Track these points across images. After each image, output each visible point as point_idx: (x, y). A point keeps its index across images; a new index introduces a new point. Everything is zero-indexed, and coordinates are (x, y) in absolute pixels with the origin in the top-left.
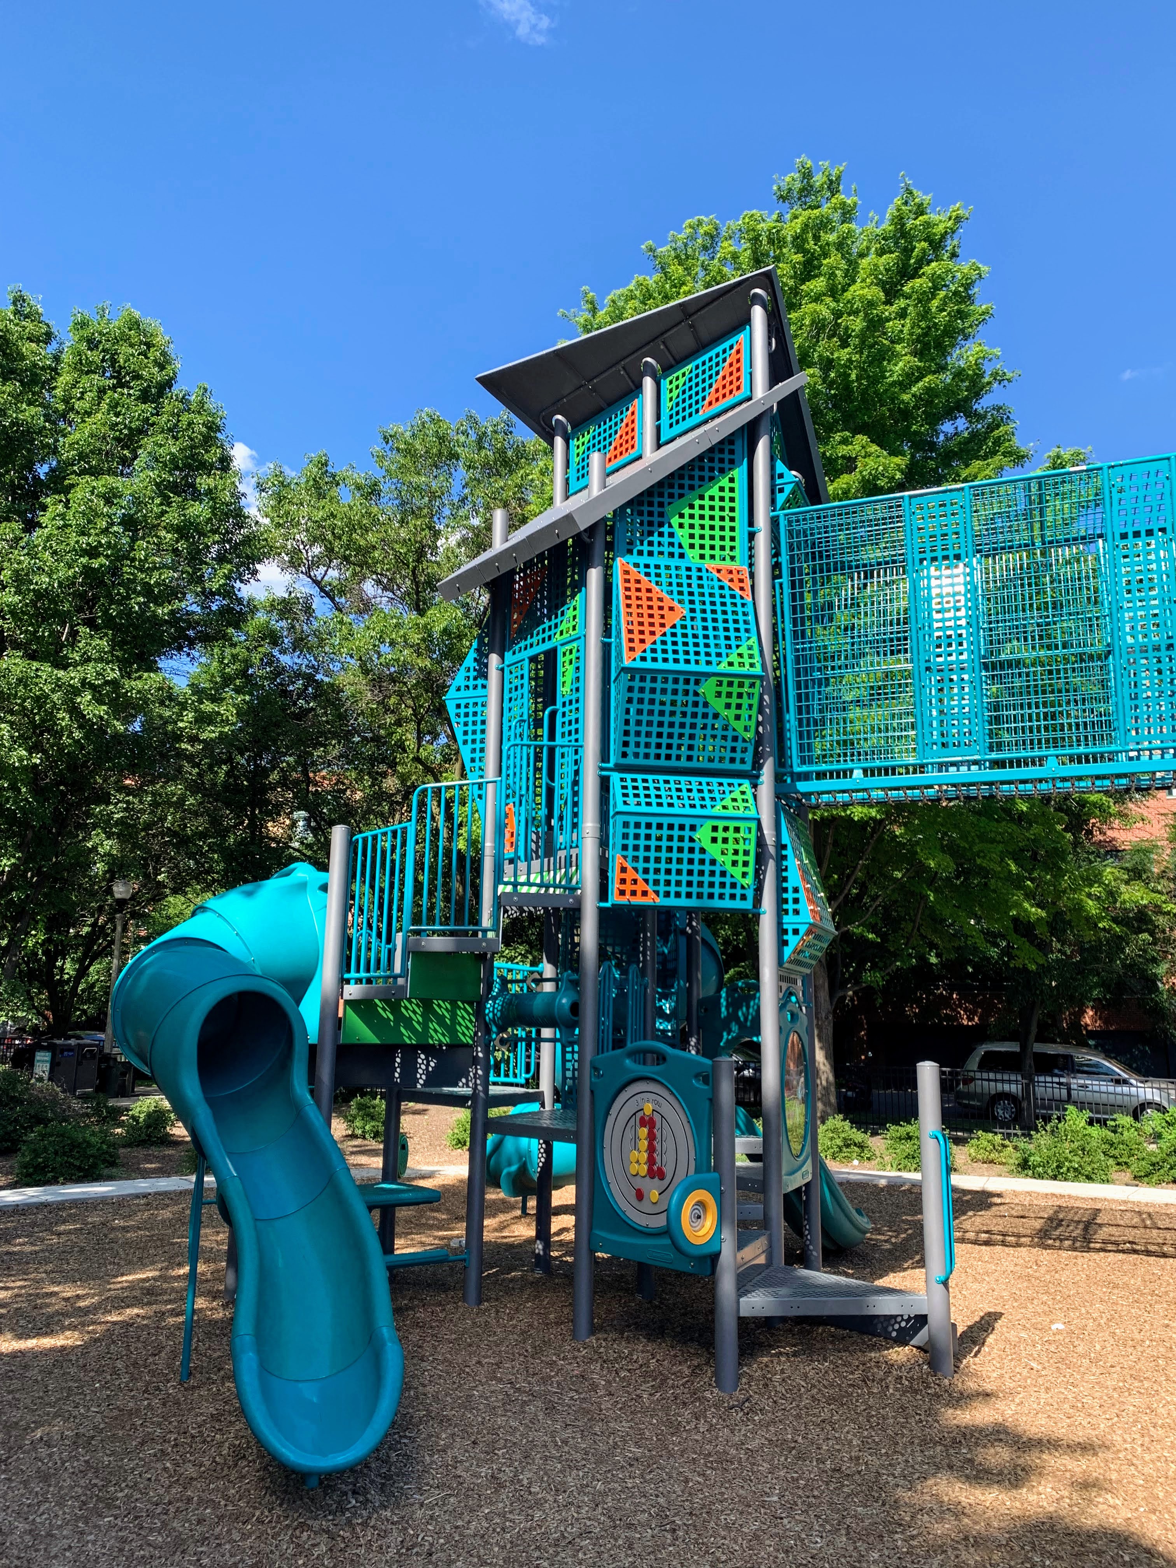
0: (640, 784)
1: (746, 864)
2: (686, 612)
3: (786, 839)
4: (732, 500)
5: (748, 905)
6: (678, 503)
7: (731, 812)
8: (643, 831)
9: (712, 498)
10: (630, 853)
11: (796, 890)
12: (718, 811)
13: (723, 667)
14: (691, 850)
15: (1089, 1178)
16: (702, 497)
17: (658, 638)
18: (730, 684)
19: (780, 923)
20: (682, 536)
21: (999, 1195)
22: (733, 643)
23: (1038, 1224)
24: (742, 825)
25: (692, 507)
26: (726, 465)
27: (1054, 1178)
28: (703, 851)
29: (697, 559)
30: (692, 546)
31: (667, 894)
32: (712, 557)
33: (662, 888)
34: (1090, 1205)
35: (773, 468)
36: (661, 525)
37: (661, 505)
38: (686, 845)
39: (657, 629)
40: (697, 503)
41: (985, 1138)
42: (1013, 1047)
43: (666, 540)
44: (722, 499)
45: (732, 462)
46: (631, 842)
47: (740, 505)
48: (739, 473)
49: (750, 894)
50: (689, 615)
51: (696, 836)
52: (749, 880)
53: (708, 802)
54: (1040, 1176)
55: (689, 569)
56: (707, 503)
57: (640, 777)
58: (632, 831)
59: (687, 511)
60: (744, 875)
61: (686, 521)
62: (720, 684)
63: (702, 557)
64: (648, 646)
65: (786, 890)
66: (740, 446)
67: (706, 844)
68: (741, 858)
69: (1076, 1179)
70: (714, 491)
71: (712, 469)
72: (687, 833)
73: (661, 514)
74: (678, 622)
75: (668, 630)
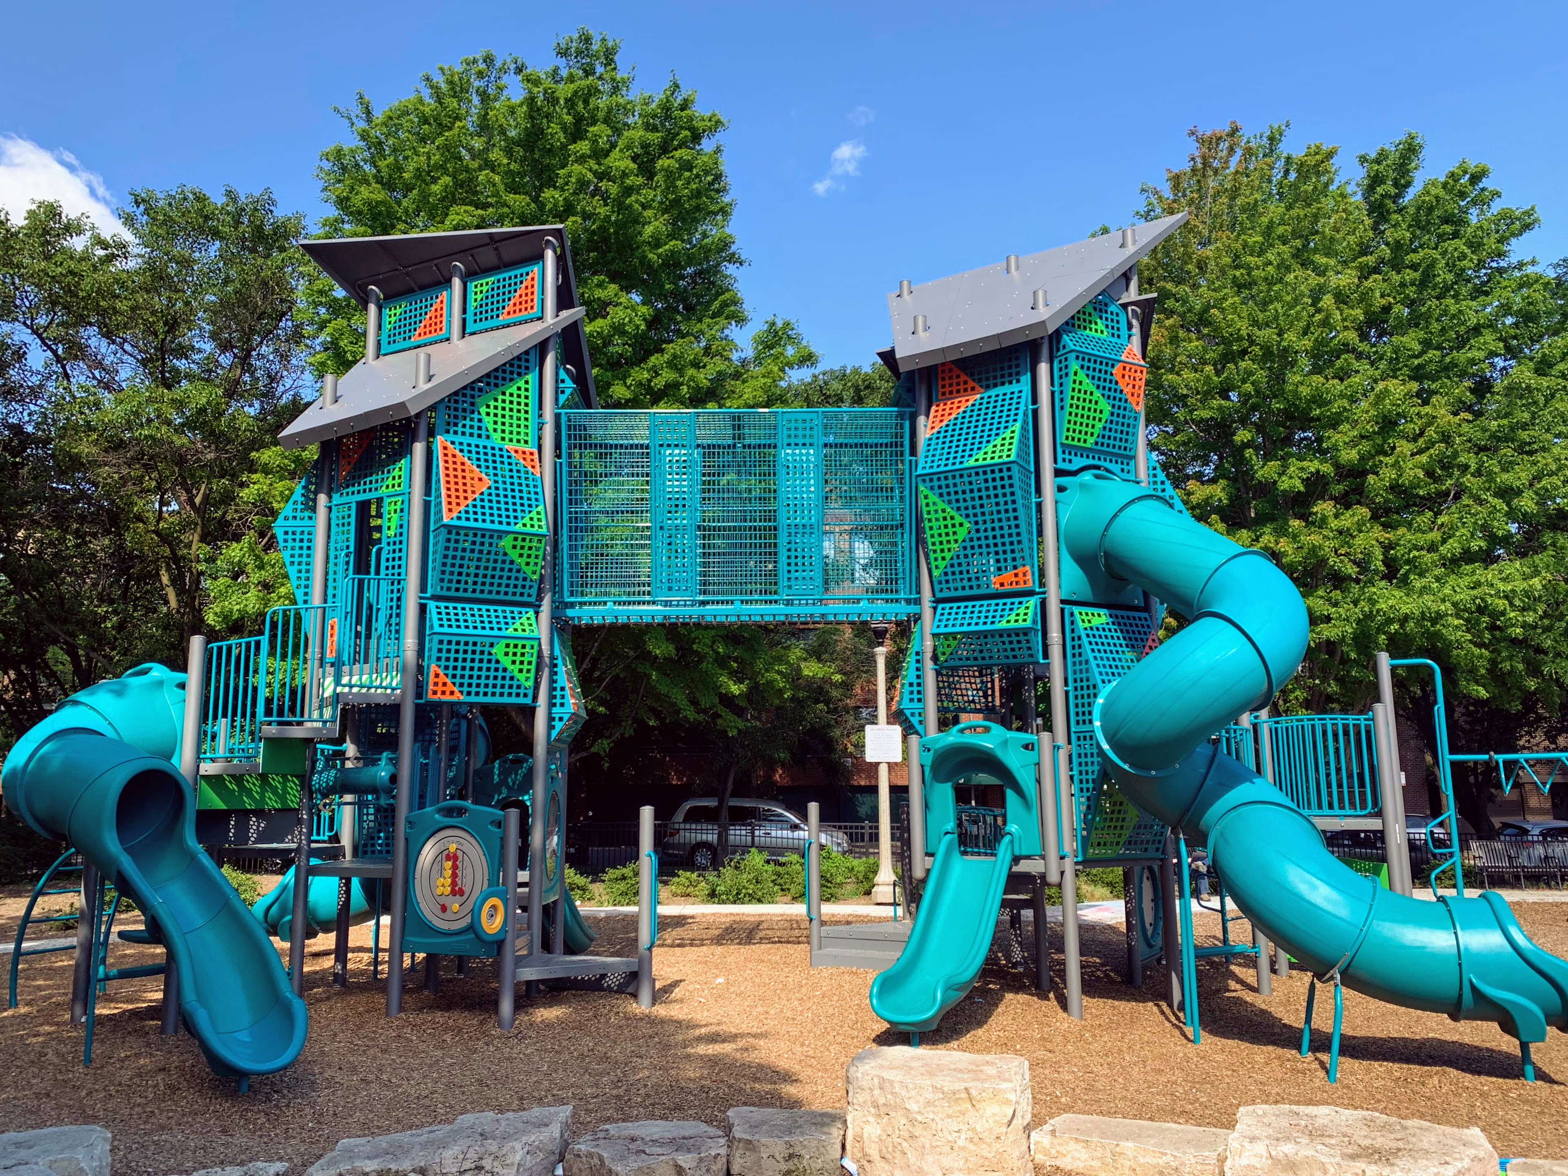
0: (451, 611)
1: (528, 671)
2: (491, 483)
3: (557, 652)
4: (527, 397)
5: (528, 701)
6: (485, 397)
7: (520, 633)
8: (453, 647)
9: (511, 395)
10: (443, 663)
11: (563, 689)
12: (510, 632)
13: (519, 528)
14: (489, 661)
15: (760, 901)
16: (504, 394)
17: (470, 502)
18: (524, 540)
19: (550, 713)
20: (488, 421)
21: (692, 917)
22: (526, 508)
23: (717, 932)
24: (528, 643)
25: (496, 400)
26: (523, 371)
27: (734, 902)
28: (498, 662)
29: (499, 441)
30: (495, 430)
31: (469, 693)
32: (511, 440)
33: (465, 689)
34: (758, 919)
35: (557, 374)
36: (473, 412)
37: (473, 397)
38: (486, 657)
39: (469, 494)
40: (500, 397)
41: (685, 876)
42: (712, 803)
43: (476, 424)
44: (519, 396)
45: (527, 368)
46: (444, 655)
47: (533, 401)
48: (532, 377)
49: (530, 693)
50: (493, 485)
51: (493, 651)
52: (530, 683)
53: (503, 626)
54: (724, 902)
55: (493, 448)
56: (508, 398)
57: (451, 605)
58: (445, 647)
59: (492, 403)
60: (527, 679)
61: (492, 411)
62: (516, 539)
63: (503, 439)
64: (462, 508)
65: (555, 689)
66: (533, 358)
67: (501, 657)
68: (525, 667)
69: (750, 902)
70: (514, 390)
71: (512, 373)
72: (487, 649)
73: (472, 404)
74: (484, 489)
75: (477, 496)
